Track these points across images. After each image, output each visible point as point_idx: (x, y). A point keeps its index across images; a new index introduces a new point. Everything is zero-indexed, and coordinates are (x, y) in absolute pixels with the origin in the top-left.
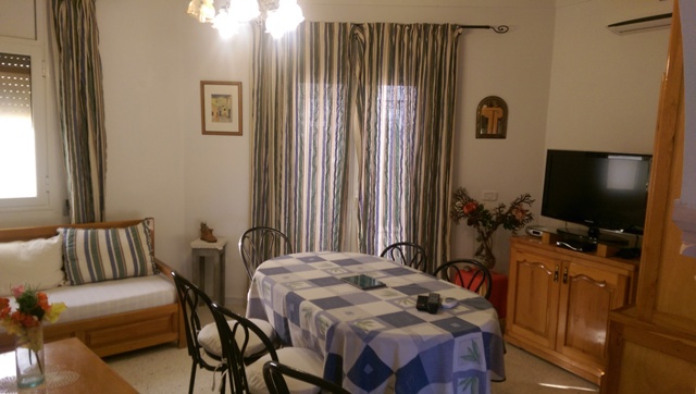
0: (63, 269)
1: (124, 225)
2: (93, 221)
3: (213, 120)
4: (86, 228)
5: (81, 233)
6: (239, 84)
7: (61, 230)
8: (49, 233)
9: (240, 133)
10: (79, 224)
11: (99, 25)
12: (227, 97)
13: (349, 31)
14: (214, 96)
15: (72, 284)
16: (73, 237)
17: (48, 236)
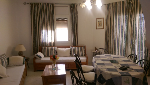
0: (70, 53)
1: (80, 47)
2: (76, 46)
3: (98, 26)
4: (74, 47)
5: (73, 47)
6: (103, 18)
7: (70, 47)
8: (69, 47)
9: (103, 29)
10: (74, 46)
11: (78, 11)
12: (101, 21)
13: (128, 2)
14: (98, 21)
15: (71, 56)
16: (72, 48)
17: (69, 48)
